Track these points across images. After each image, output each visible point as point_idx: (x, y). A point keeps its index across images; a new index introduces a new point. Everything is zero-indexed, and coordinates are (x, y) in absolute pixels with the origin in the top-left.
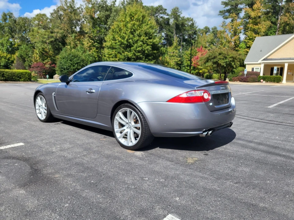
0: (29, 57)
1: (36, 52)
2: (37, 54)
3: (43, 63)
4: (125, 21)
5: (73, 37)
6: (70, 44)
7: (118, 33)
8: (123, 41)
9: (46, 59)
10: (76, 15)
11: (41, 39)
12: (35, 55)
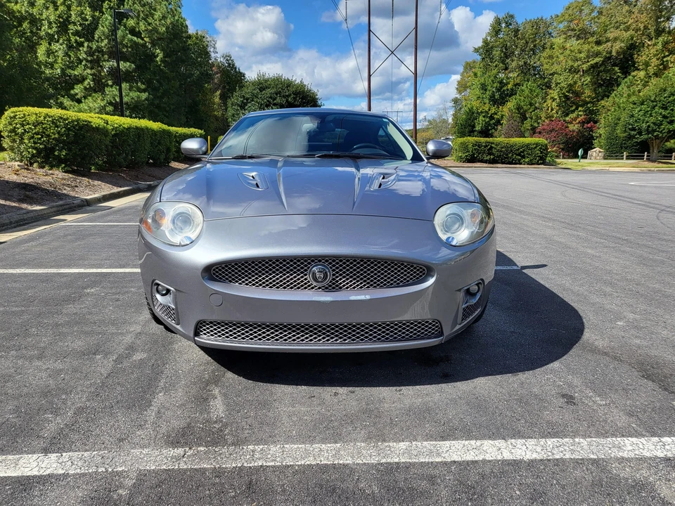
0: (536, 108)
1: (552, 95)
2: (554, 100)
3: (564, 121)
5: (660, 46)
6: (647, 64)
9: (573, 111)
11: (570, 63)
12: (549, 102)
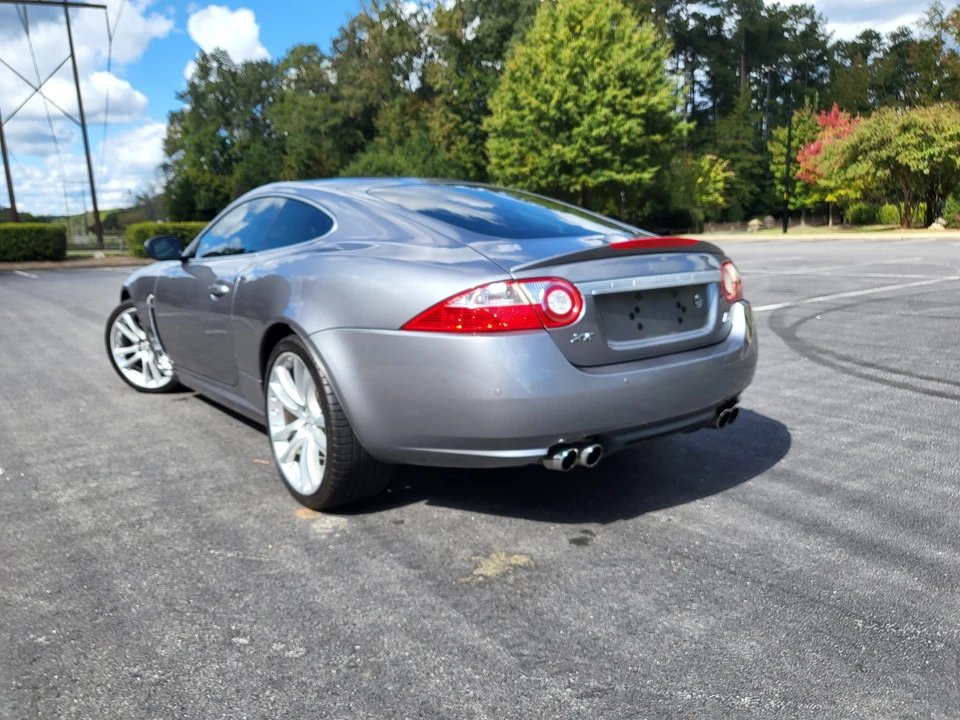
2: (293, 168)
4: (551, 42)
5: (397, 109)
6: (387, 129)
7: (528, 82)
8: (544, 107)
10: (405, 38)
11: (305, 122)
